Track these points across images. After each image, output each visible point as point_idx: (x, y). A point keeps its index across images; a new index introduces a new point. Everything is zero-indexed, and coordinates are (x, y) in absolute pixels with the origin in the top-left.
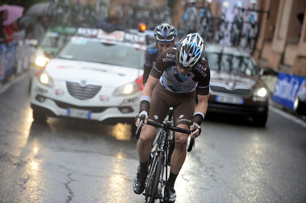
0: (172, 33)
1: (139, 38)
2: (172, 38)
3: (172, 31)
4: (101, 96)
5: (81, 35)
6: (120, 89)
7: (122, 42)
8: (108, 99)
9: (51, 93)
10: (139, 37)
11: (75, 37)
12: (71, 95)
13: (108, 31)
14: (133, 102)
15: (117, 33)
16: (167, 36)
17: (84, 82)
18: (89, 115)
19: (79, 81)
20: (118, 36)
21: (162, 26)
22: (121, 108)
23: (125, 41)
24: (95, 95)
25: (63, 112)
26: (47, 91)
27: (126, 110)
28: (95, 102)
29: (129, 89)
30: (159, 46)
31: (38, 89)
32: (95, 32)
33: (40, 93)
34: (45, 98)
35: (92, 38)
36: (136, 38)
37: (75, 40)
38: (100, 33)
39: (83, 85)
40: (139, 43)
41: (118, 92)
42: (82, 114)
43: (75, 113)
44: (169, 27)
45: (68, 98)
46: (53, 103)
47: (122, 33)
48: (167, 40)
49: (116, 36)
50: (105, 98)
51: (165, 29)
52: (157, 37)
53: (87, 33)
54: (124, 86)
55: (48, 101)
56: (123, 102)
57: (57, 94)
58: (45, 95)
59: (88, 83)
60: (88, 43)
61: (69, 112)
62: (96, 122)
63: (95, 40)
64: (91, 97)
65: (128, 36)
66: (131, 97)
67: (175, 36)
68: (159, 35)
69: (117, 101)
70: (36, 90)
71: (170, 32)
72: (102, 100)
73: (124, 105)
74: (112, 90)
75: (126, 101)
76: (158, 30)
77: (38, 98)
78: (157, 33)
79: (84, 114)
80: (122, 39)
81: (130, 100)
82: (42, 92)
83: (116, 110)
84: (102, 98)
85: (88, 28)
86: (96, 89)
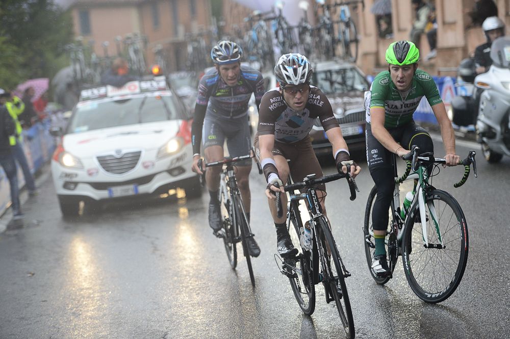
0: (236, 50)
1: (158, 84)
2: (238, 56)
3: (235, 47)
4: (143, 164)
5: (88, 99)
6: (163, 148)
7: (139, 94)
8: (153, 165)
9: (82, 176)
10: (158, 82)
11: (80, 102)
12: (108, 171)
13: (119, 85)
14: (182, 160)
15: (129, 84)
16: (231, 54)
17: (118, 152)
18: (136, 190)
19: (113, 153)
20: (133, 88)
21: (220, 44)
22: (170, 172)
23: (143, 91)
24: (136, 163)
25: (103, 194)
26: (76, 175)
27: (176, 172)
28: (138, 171)
29: (173, 147)
30: (223, 72)
31: (64, 175)
32: (102, 90)
33: (68, 179)
34: (76, 184)
35: (103, 99)
36: (154, 84)
37: (81, 106)
38: (110, 90)
39: (118, 156)
40: (160, 89)
41: (161, 153)
42: (127, 190)
43: (118, 192)
44: (230, 44)
45: (104, 176)
46: (88, 187)
47: (136, 83)
48: (232, 60)
49: (130, 88)
50: (149, 164)
51: (226, 46)
52: (218, 59)
53: (94, 94)
54: (165, 145)
55: (80, 186)
56: (172, 163)
57: (90, 174)
58: (75, 180)
59: (124, 151)
60: (99, 105)
61: (110, 192)
62: (146, 195)
63: (106, 100)
64: (133, 167)
65: (145, 85)
66: (179, 155)
67: (240, 53)
68: (219, 55)
69: (164, 164)
70: (61, 177)
71: (233, 50)
72: (146, 167)
73: (173, 166)
74: (155, 153)
75: (174, 161)
76: (217, 50)
77: (66, 185)
78: (216, 54)
79: (130, 190)
80: (138, 90)
81: (178, 159)
82: (71, 178)
83: (165, 174)
84: (146, 164)
85: (94, 88)
86: (136, 156)
